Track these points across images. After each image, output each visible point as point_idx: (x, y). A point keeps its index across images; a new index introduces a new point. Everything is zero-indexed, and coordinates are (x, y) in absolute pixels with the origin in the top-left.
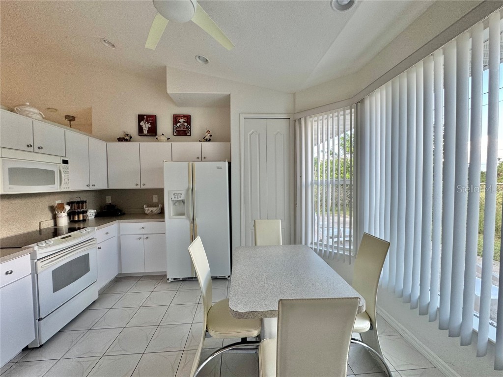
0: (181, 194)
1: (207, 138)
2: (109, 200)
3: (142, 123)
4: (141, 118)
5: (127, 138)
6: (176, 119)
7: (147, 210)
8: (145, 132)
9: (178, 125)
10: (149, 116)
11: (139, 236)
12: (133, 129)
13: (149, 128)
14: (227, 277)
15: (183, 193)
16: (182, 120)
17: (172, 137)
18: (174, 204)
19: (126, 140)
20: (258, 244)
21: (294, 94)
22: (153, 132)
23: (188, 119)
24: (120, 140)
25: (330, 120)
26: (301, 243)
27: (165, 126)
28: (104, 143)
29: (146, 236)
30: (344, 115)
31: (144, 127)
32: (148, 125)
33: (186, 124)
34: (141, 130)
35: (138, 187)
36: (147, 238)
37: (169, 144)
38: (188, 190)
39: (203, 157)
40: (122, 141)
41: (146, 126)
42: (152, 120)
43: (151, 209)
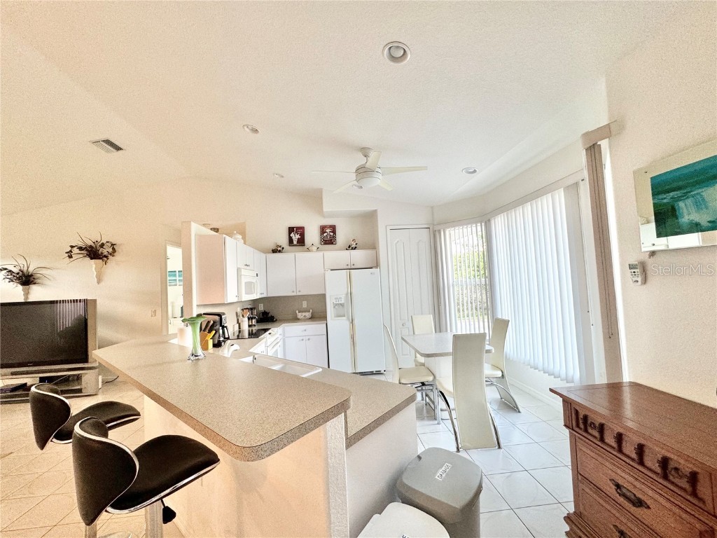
0: (341, 298)
1: (354, 246)
2: (261, 308)
3: (292, 235)
4: (291, 230)
5: (279, 249)
6: (323, 229)
7: (300, 315)
8: (295, 242)
9: (325, 235)
10: (298, 228)
11: (301, 338)
12: (283, 241)
13: (298, 239)
14: (382, 372)
15: (343, 297)
16: (328, 231)
17: (320, 246)
18: (334, 307)
19: (280, 251)
20: (416, 333)
21: (432, 207)
22: (301, 242)
23: (333, 228)
24: (274, 251)
25: (465, 230)
26: (447, 331)
27: (312, 236)
28: (263, 255)
29: (307, 338)
30: (476, 226)
31: (294, 238)
32: (298, 236)
33: (332, 234)
34: (291, 241)
35: (293, 294)
36: (309, 339)
37: (321, 253)
38: (347, 294)
39: (352, 264)
40: (276, 252)
41: (295, 237)
42: (300, 231)
43: (304, 314)
